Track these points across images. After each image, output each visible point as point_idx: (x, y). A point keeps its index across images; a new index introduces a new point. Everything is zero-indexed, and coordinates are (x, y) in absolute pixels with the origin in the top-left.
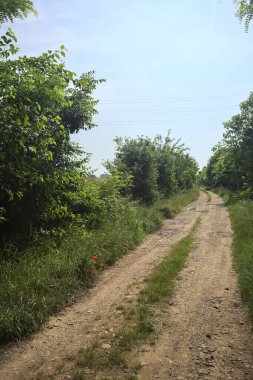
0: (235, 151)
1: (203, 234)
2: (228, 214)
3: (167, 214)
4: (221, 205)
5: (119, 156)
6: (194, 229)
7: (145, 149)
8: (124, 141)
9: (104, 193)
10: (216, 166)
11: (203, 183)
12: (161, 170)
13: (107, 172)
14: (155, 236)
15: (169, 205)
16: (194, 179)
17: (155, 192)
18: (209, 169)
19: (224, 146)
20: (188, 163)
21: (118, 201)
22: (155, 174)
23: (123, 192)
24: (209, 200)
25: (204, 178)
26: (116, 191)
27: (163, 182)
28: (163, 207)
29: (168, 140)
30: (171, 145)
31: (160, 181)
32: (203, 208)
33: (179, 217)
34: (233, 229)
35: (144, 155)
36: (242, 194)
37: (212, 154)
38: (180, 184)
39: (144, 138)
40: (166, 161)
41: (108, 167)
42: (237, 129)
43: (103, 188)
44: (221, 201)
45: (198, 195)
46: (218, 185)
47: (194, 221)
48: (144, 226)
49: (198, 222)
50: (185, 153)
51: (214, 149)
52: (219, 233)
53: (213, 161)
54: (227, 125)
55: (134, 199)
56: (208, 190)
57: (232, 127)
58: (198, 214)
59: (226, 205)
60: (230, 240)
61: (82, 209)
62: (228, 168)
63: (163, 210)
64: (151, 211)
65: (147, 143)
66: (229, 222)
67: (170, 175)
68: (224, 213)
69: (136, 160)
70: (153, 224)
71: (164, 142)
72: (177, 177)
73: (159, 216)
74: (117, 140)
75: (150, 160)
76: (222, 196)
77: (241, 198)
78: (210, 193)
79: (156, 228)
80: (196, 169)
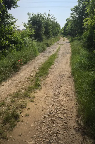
0: (74, 21)
1: (60, 53)
2: (70, 46)
3: (48, 45)
5: (30, 21)
6: (57, 51)
7: (40, 19)
8: (31, 15)
9: (23, 36)
10: (67, 27)
11: (62, 33)
12: (46, 28)
13: (25, 28)
14: (43, 53)
15: (49, 42)
16: (59, 32)
17: (44, 37)
18: (65, 28)
19: (71, 18)
20: (57, 25)
21: (29, 40)
22: (43, 30)
23: (31, 36)
24: (64, 40)
25: (63, 32)
26: (28, 36)
27: (47, 33)
28: (46, 42)
29: (49, 15)
30: (50, 17)
31: (45, 32)
32: (61, 43)
33: (52, 47)
34: (71, 51)
35: (39, 21)
36: (76, 38)
37: (66, 22)
38: (53, 34)
39: (40, 14)
40: (48, 24)
41: (25, 26)
42: (76, 12)
43: (23, 34)
44: (68, 41)
45: (60, 38)
46: (67, 35)
47: (57, 48)
48: (39, 49)
49: (59, 48)
50: (56, 21)
51: (67, 20)
52: (66, 53)
53: (66, 25)
54: (72, 10)
55: (35, 39)
56: (64, 36)
57: (74, 11)
58: (59, 45)
59: (70, 42)
60: (70, 55)
61: (15, 42)
62: (72, 28)
63: (46, 44)
64: (41, 44)
65: (41, 16)
66: (70, 49)
67: (49, 30)
68: (69, 45)
69: (36, 23)
70: (42, 49)
71: (47, 16)
72: (52, 31)
73: (45, 46)
74: (28, 14)
75: (42, 23)
76: (69, 39)
77: (75, 40)
78: (64, 38)
80: (60, 28)
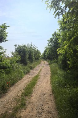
0: (51, 48)
1: (42, 74)
2: (49, 67)
3: (31, 68)
4: (48, 65)
5: (16, 50)
6: (39, 72)
7: (24, 48)
8: (17, 46)
9: (11, 62)
10: (46, 53)
11: (42, 58)
12: (30, 55)
13: (13, 55)
14: (27, 75)
15: (32, 65)
16: (40, 57)
17: (28, 61)
18: (44, 54)
19: (48, 47)
20: (38, 52)
21: (16, 64)
22: (27, 56)
23: (17, 62)
24: (44, 63)
25: (43, 56)
26: (15, 62)
27: (30, 58)
28: (30, 66)
29: (31, 45)
30: (32, 47)
31: (29, 58)
32: (43, 66)
33: (35, 69)
34: (51, 72)
35: (24, 50)
36: (54, 61)
37: (45, 49)
38: (36, 59)
39: (24, 44)
40: (31, 52)
41: (13, 54)
42: (51, 42)
43: (11, 60)
44: (48, 63)
45: (41, 62)
46: (47, 59)
47: (39, 70)
48: (24, 72)
49: (41, 70)
50: (37, 49)
51: (45, 48)
52: (47, 73)
53: (45, 51)
54: (49, 41)
55: (21, 64)
56: (44, 60)
57: (50, 41)
58: (41, 68)
59: (49, 64)
60: (50, 75)
61: (4, 68)
62: (49, 53)
63: (30, 67)
64: (26, 67)
65: (25, 46)
66: (50, 70)
67: (32, 56)
68: (48, 67)
69: (21, 51)
70: (27, 71)
71: (30, 46)
72: (34, 56)
73: (29, 69)
74: (15, 45)
75: (26, 51)
76: (48, 62)
77: (53, 62)
78: (45, 61)
79: (28, 72)
80: (40, 54)
